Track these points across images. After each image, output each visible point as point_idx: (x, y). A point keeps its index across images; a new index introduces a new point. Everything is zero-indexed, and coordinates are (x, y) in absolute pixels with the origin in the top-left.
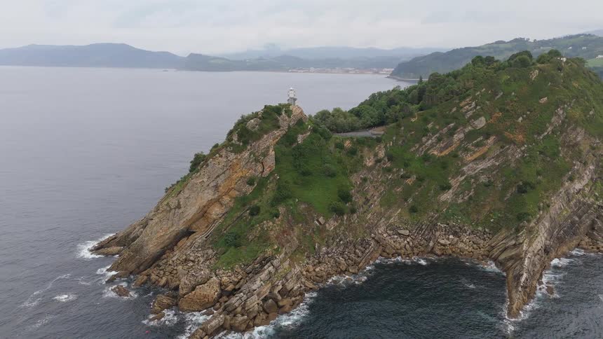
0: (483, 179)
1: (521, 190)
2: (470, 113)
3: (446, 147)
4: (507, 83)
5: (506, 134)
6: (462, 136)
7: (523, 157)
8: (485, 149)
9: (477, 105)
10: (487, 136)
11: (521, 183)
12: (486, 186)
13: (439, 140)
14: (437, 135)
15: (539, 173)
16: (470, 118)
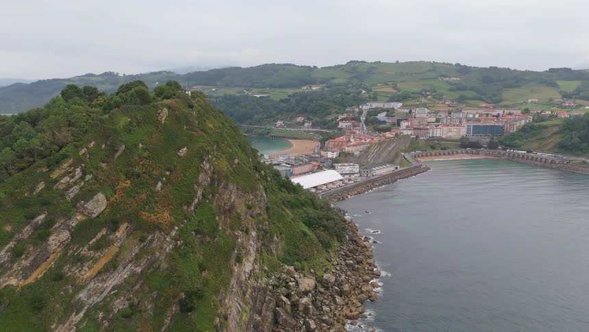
0: (119, 305)
1: (186, 308)
2: (75, 190)
3: (35, 265)
4: (128, 129)
5: (145, 215)
6: (65, 235)
7: (176, 248)
8: (114, 249)
9: (84, 173)
10: (114, 226)
11: (183, 295)
12: (127, 316)
13: (17, 254)
14: (12, 244)
15: (202, 268)
16: (76, 199)
